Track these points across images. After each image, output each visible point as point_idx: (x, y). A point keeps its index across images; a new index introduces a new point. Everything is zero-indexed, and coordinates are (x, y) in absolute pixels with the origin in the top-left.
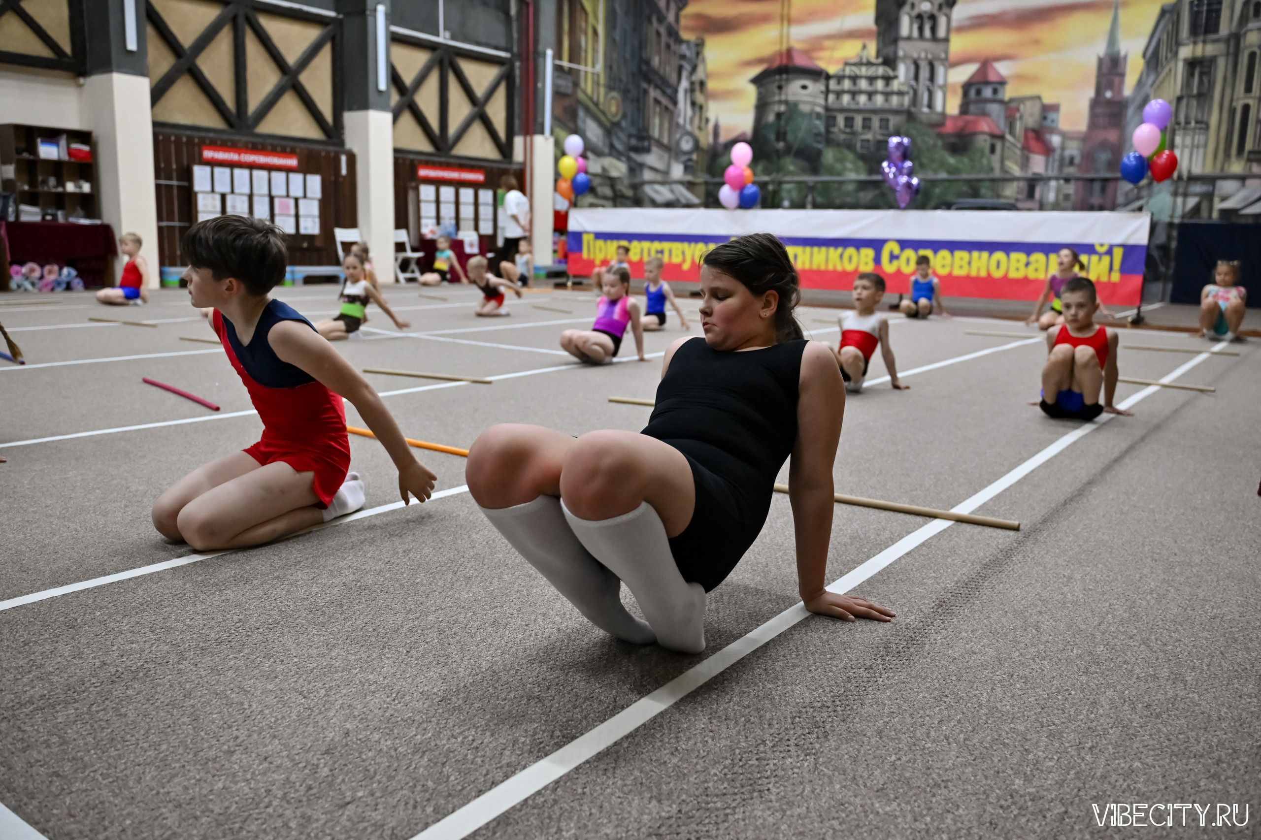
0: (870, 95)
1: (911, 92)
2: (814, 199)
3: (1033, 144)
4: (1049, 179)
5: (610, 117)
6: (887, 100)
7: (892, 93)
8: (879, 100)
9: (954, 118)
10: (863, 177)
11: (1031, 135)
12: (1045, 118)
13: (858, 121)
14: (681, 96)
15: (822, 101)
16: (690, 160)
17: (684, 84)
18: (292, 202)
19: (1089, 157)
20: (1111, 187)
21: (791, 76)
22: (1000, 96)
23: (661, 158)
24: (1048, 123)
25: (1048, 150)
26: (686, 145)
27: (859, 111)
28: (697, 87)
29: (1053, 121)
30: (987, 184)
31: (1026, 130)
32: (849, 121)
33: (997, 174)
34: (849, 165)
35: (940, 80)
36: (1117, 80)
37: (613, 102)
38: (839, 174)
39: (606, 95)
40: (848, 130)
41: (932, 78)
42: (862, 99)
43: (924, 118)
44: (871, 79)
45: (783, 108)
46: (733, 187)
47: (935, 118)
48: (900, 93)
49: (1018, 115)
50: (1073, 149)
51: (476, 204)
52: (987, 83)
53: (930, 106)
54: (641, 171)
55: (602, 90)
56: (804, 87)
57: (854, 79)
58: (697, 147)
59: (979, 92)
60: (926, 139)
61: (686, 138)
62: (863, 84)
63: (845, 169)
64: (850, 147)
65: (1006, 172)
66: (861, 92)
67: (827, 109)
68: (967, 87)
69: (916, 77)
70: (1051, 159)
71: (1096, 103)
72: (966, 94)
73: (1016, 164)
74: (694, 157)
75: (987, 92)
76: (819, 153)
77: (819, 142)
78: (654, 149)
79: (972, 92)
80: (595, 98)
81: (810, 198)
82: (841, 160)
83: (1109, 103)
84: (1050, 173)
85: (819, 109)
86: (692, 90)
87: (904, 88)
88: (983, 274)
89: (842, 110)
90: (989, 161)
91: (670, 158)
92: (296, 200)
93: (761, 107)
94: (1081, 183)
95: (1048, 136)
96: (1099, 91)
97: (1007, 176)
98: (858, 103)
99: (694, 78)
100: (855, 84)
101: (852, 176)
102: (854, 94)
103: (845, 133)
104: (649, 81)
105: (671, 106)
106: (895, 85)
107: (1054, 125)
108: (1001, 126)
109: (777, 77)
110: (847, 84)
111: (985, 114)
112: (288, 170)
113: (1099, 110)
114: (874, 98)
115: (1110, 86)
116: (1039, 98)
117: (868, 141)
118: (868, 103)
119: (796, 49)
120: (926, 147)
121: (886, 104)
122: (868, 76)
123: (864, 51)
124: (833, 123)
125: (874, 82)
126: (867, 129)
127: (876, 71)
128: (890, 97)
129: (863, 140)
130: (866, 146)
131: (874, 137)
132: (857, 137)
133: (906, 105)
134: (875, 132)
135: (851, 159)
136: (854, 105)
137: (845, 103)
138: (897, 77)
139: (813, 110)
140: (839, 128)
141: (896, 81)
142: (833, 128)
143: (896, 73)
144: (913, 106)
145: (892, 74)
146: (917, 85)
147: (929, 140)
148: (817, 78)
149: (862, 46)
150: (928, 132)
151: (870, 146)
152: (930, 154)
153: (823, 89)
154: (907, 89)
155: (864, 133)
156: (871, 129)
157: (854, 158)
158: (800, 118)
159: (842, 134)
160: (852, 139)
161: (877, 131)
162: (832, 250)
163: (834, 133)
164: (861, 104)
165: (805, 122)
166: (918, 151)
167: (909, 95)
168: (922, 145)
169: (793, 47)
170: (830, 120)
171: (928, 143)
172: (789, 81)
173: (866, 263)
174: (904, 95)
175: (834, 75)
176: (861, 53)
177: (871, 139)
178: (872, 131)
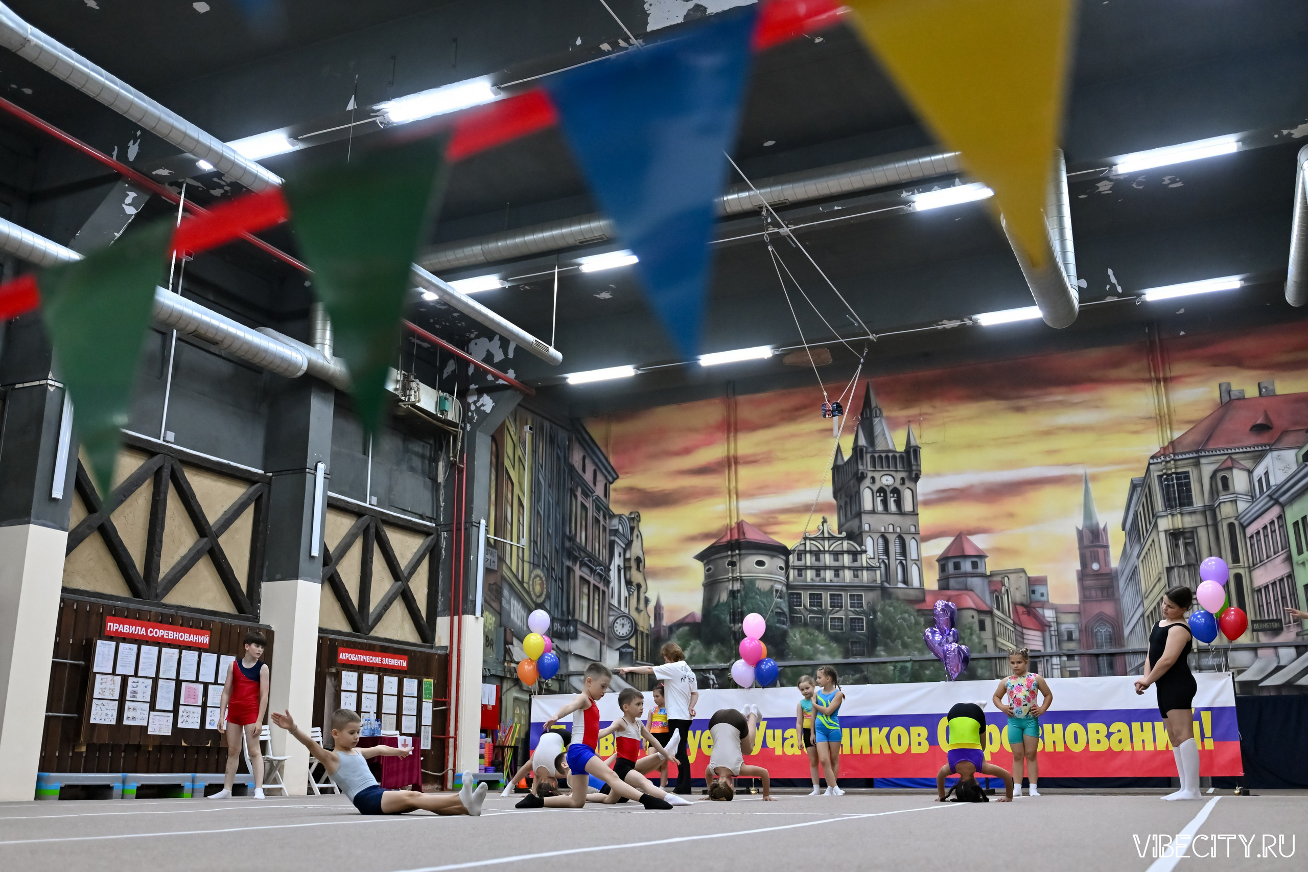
0: (837, 571)
1: (882, 566)
3: (1024, 618)
4: (1051, 656)
5: (534, 598)
6: (856, 576)
7: (862, 568)
8: (848, 575)
9: (932, 592)
10: (839, 660)
11: (1021, 609)
12: (1033, 592)
13: (826, 597)
14: (613, 574)
15: (783, 579)
16: (628, 646)
17: (617, 561)
18: (201, 687)
19: (1087, 631)
20: (1118, 661)
21: (743, 552)
22: (980, 570)
23: (591, 644)
24: (1037, 596)
25: (1043, 626)
26: (622, 629)
27: (826, 588)
28: (633, 564)
29: (1042, 595)
30: (982, 663)
31: (1015, 604)
32: (816, 599)
33: (991, 652)
34: (822, 648)
35: (913, 554)
36: (1101, 551)
37: (538, 580)
38: (810, 659)
39: (530, 572)
40: (815, 608)
41: (904, 552)
42: (829, 575)
43: (900, 594)
44: (836, 554)
45: (737, 586)
46: (748, 661)
47: (912, 594)
48: (869, 568)
49: (1003, 589)
50: (1069, 624)
51: (400, 696)
52: (966, 557)
53: (905, 582)
54: (567, 661)
55: (526, 566)
56: (760, 563)
57: (817, 554)
58: (635, 629)
59: (957, 566)
60: (906, 615)
61: (620, 621)
62: (828, 560)
63: (816, 652)
64: (819, 627)
65: (1001, 650)
66: (826, 568)
67: (788, 586)
68: (943, 561)
69: (886, 552)
70: (1047, 634)
71: (1083, 575)
72: (943, 568)
73: (1010, 640)
74: (632, 642)
75: (967, 566)
76: (785, 634)
77: (784, 623)
78: (581, 634)
79: (951, 566)
80: (520, 578)
82: (812, 643)
83: (1097, 575)
84: (1049, 650)
85: (778, 586)
86: (627, 568)
87: (874, 563)
88: (1060, 748)
89: (806, 587)
90: (979, 637)
91: (601, 644)
92: (206, 685)
93: (711, 585)
94: (1086, 659)
95: (1040, 611)
96: (1084, 564)
97: (1002, 654)
98: (824, 580)
99: (628, 556)
100: (818, 559)
101: (827, 659)
102: (818, 570)
103: (812, 612)
104: (575, 560)
105: (601, 586)
106: (864, 560)
107: (1044, 599)
108: (988, 601)
109: (729, 553)
110: (809, 560)
111: (966, 589)
112: (200, 649)
113: (1088, 583)
114: (841, 573)
115: (1096, 559)
116: (1023, 571)
117: (842, 618)
118: (836, 579)
119: (748, 523)
120: (907, 625)
121: (856, 580)
122: (832, 551)
123: (825, 525)
124: (797, 602)
125: (840, 557)
126: (838, 607)
127: (841, 545)
128: (860, 572)
129: (834, 618)
130: (838, 626)
131: (847, 615)
132: (827, 615)
133: (879, 581)
134: (846, 610)
135: (822, 640)
136: (819, 582)
137: (809, 579)
138: (865, 552)
139: (772, 587)
140: (804, 606)
141: (864, 556)
142: (797, 606)
143: (863, 547)
144: (887, 581)
145: (859, 549)
146: (888, 559)
147: (909, 617)
148: (774, 553)
149: (822, 520)
150: (907, 608)
151: (842, 626)
152: (912, 632)
153: (783, 566)
154: (878, 565)
155: (834, 611)
156: (841, 607)
157: (826, 639)
158: (758, 596)
159: (808, 613)
160: (821, 618)
161: (849, 609)
162: (875, 730)
163: (800, 612)
164: (828, 580)
165: (765, 601)
166: (899, 629)
167: (880, 570)
168: (902, 623)
169: (742, 521)
170: (793, 598)
171: (909, 620)
172: (742, 556)
173: (920, 744)
174: (875, 570)
175: (794, 550)
176: (821, 527)
177: (844, 617)
178: (843, 609)
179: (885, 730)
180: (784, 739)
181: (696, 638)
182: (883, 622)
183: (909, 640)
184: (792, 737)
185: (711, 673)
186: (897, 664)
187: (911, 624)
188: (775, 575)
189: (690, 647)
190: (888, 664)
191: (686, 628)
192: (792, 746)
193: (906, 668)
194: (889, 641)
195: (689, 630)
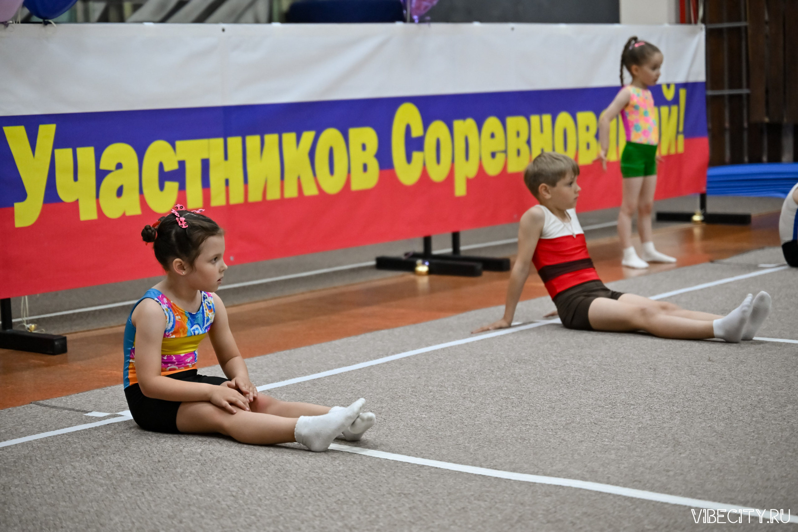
162: (289, 138)
173: (365, 168)
179: (308, 136)
180: (101, 175)
184: (119, 166)
192: (120, 192)
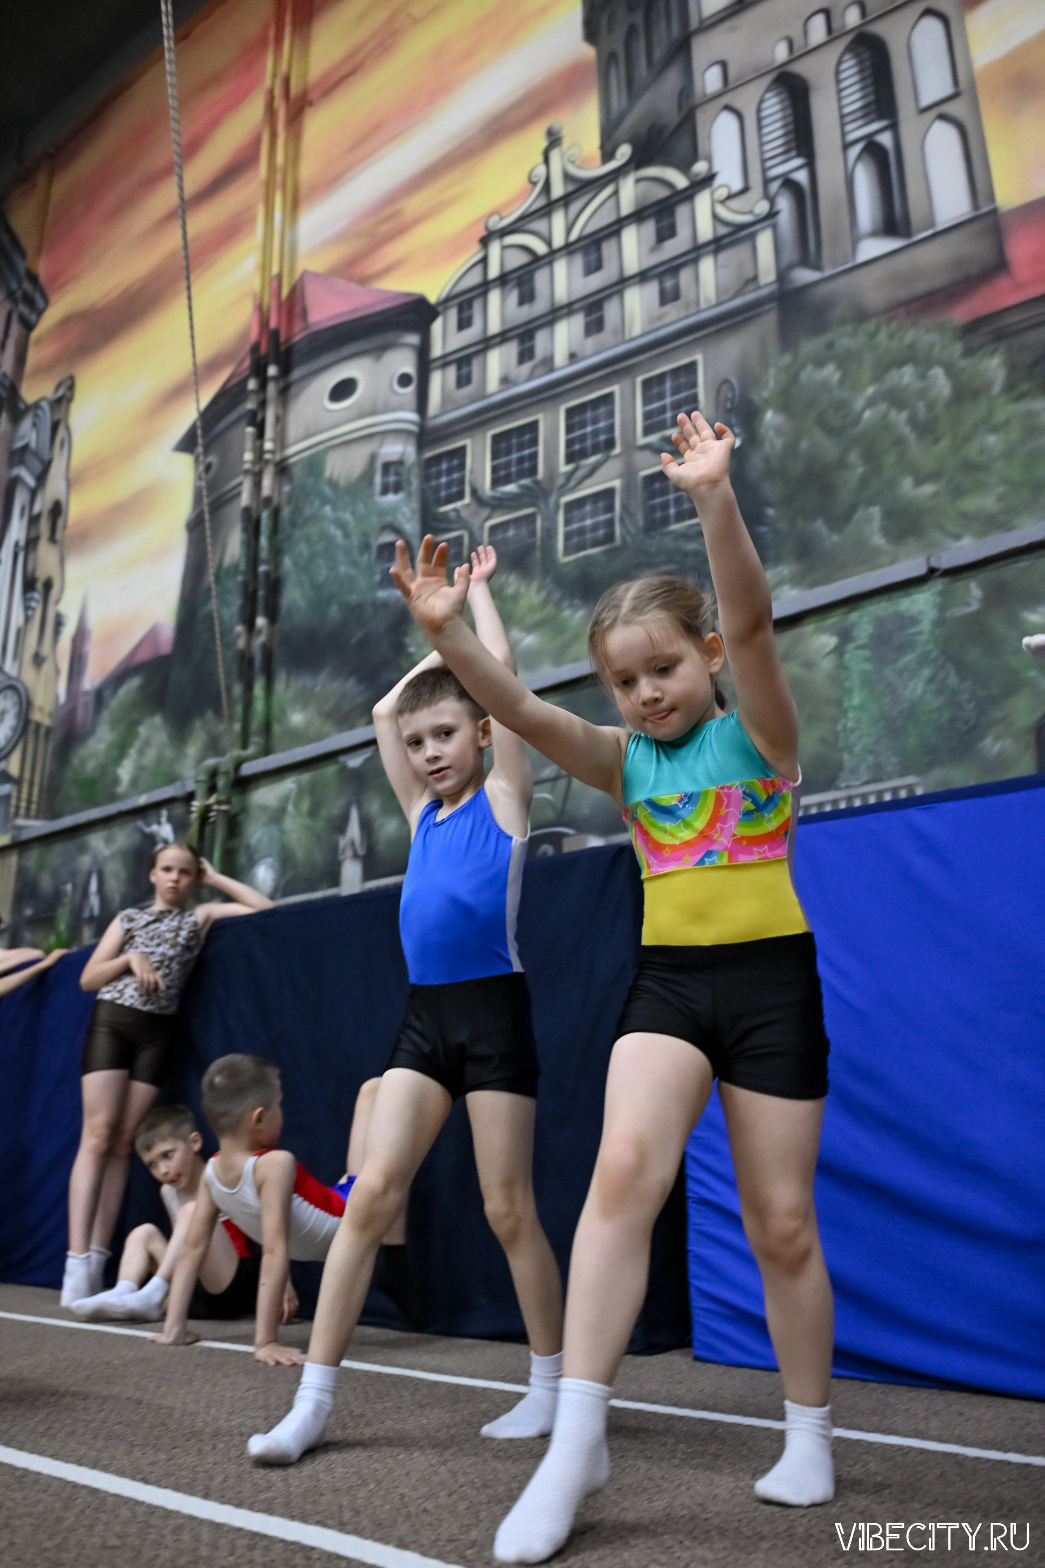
0: (596, 307)
1: (784, 204)
2: (366, 826)
6: (672, 295)
7: (695, 255)
8: (637, 309)
13: (552, 431)
15: (409, 415)
21: (297, 367)
27: (552, 391)
28: (44, 528)
32: (515, 451)
35: (928, 82)
40: (511, 488)
41: (883, 97)
42: (565, 338)
43: (872, 289)
44: (595, 247)
47: (936, 263)
48: (727, 240)
56: (343, 391)
57: (524, 276)
58: (23, 724)
60: (906, 375)
62: (563, 281)
66: (555, 316)
67: (426, 436)
69: (801, 136)
81: (354, 830)
85: (393, 450)
86: (31, 545)
87: (748, 210)
89: (486, 416)
93: (207, 519)
98: (548, 363)
102: (527, 337)
103: (499, 505)
106: (702, 217)
109: (252, 384)
110: (497, 312)
114: (611, 310)
117: (609, 493)
118: (591, 344)
119: (317, 275)
120: (912, 421)
121: (673, 311)
122: (580, 239)
123: (555, 155)
124: (449, 485)
125: (608, 248)
126: (595, 450)
127: (612, 202)
128: (685, 276)
129: (580, 503)
130: (595, 527)
131: (628, 475)
132: (552, 500)
133: (767, 274)
134: (630, 447)
135: (532, 609)
136: (530, 378)
137: (493, 384)
138: (708, 180)
139: (373, 457)
140: (474, 492)
141: (703, 201)
142: (449, 500)
143: (700, 167)
144: (807, 260)
145: (681, 181)
146: (811, 165)
147: (922, 376)
148: (389, 337)
149: (543, 143)
150: (910, 336)
151: (610, 523)
152: (944, 444)
153: (410, 368)
154: (763, 207)
155: (580, 473)
156: (610, 444)
157: (545, 603)
158: (328, 509)
159: (486, 512)
160: (531, 518)
161: (641, 441)
163: (458, 521)
164: (560, 359)
165: (348, 517)
166: (871, 456)
167: (775, 227)
168: (885, 416)
169: (305, 273)
170: (438, 475)
171: (922, 394)
172: (294, 389)
174: (752, 237)
175: (447, 301)
176: (542, 169)
177: (617, 484)
178: (617, 450)
181: (152, 714)
182: (791, 448)
183: (928, 489)
185: (164, 819)
186: (854, 616)
187: (931, 406)
188: (387, 410)
189: (137, 744)
190: (809, 628)
191: (135, 683)
193: (911, 621)
194: (819, 525)
195: (143, 687)
